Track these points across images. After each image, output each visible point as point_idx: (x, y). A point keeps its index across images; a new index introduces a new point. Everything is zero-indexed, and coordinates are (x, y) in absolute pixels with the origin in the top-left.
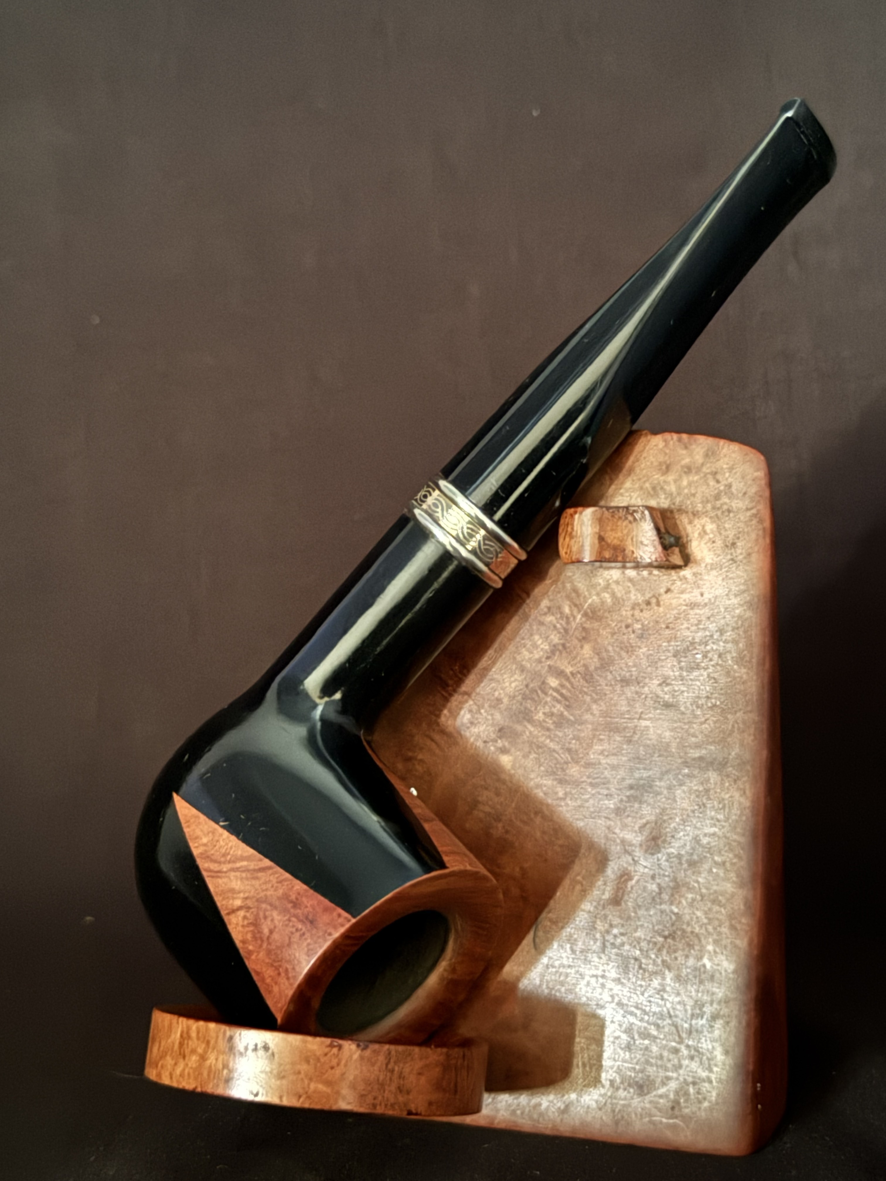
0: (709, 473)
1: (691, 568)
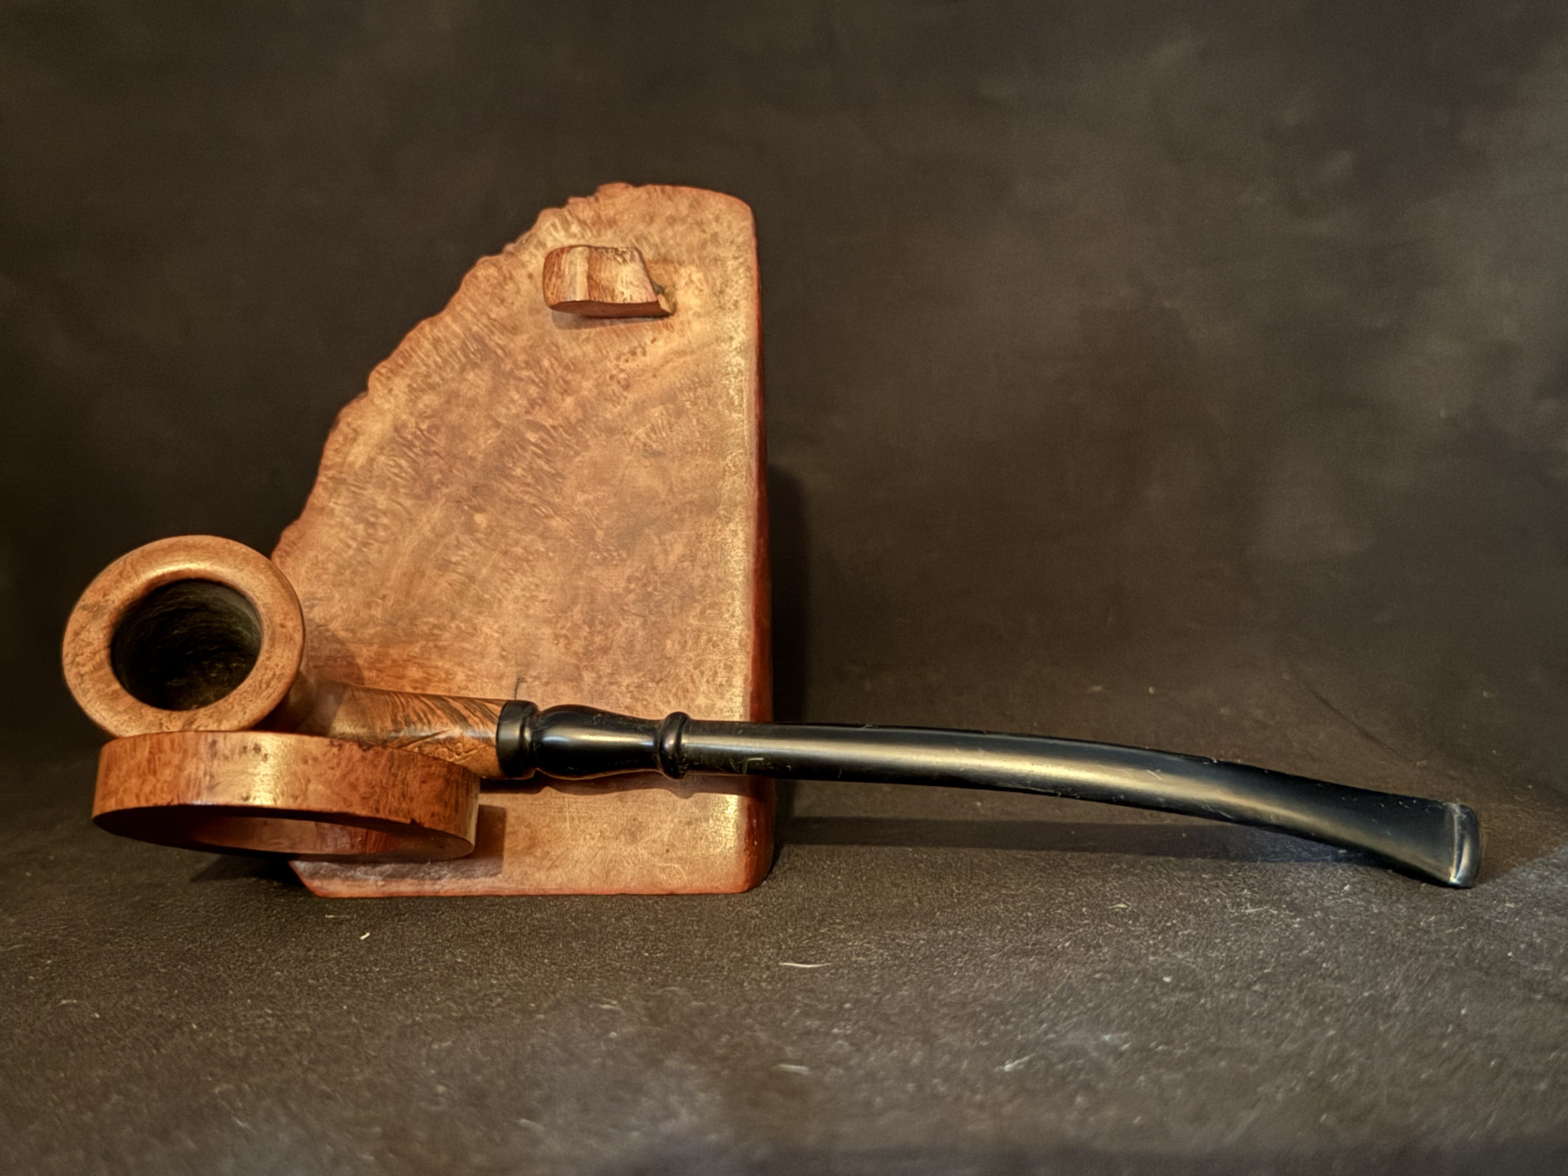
0: (694, 223)
1: (679, 316)
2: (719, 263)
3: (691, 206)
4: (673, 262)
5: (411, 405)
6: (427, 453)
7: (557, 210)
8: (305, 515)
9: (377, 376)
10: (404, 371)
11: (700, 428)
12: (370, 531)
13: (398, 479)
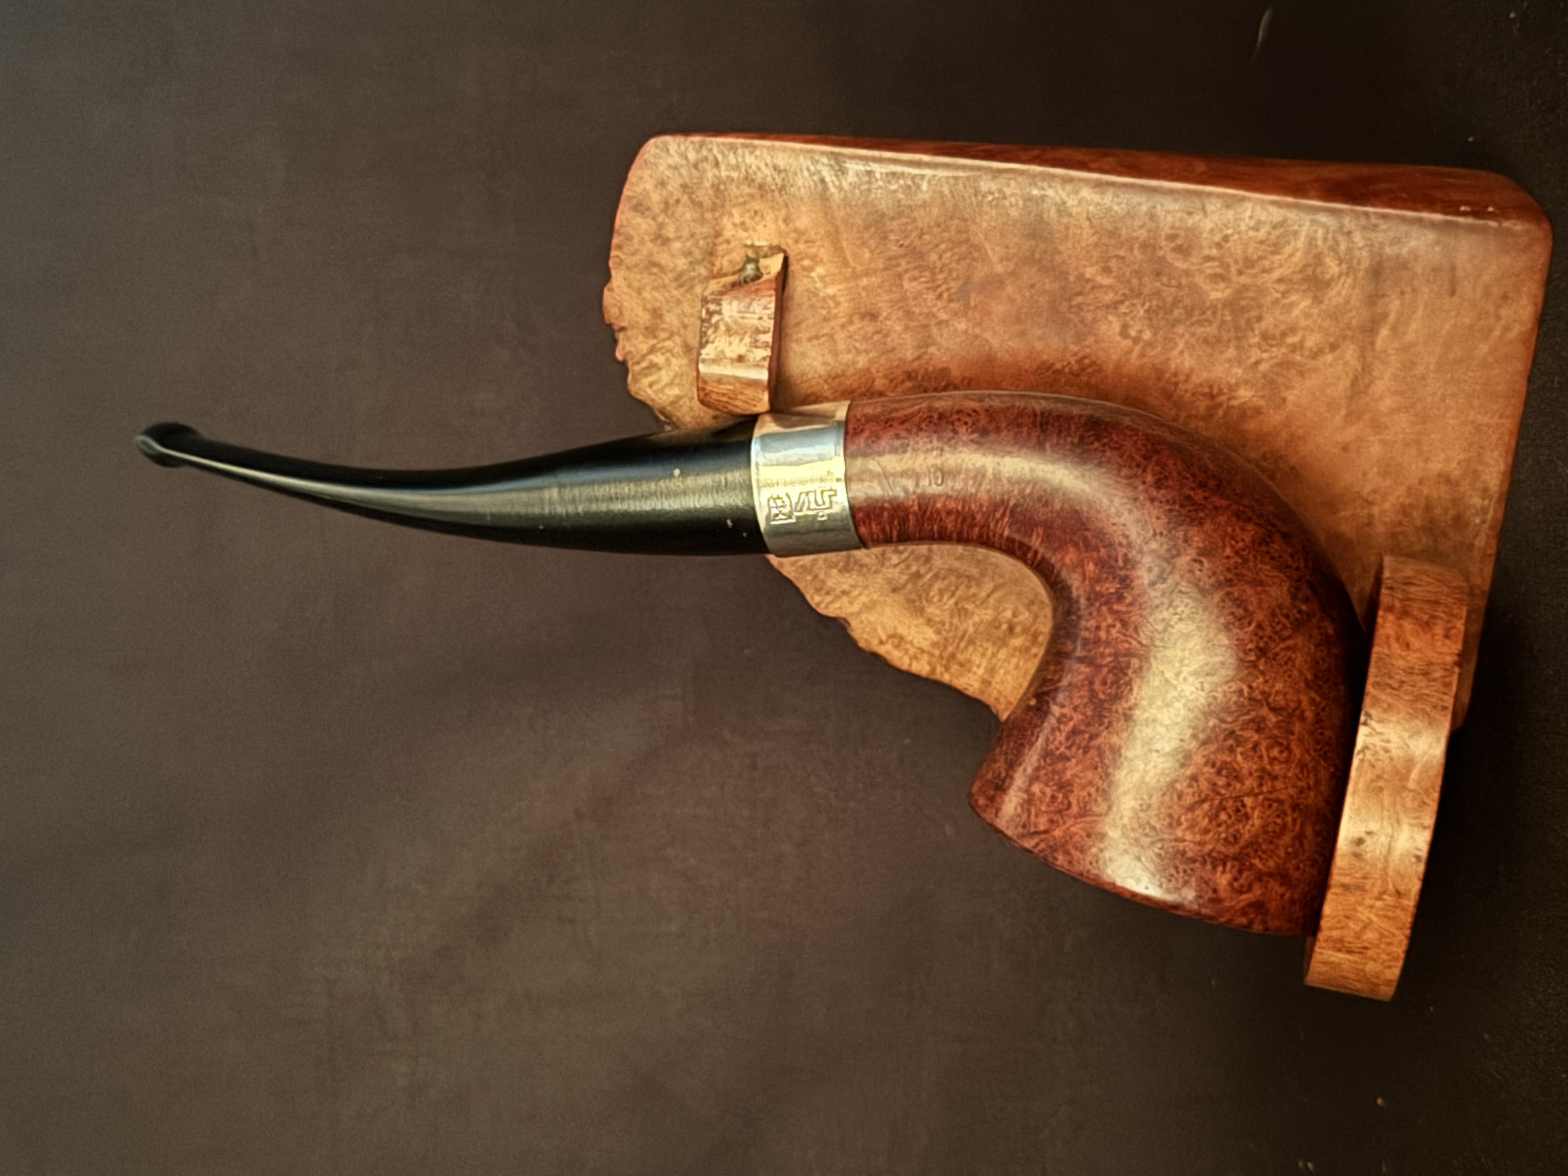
0: (666, 213)
1: (787, 244)
2: (722, 187)
3: (643, 213)
4: (715, 245)
5: (865, 570)
6: (928, 559)
7: (630, 378)
8: (989, 700)
9: (823, 606)
10: (822, 576)
12: (1018, 629)
13: (958, 593)
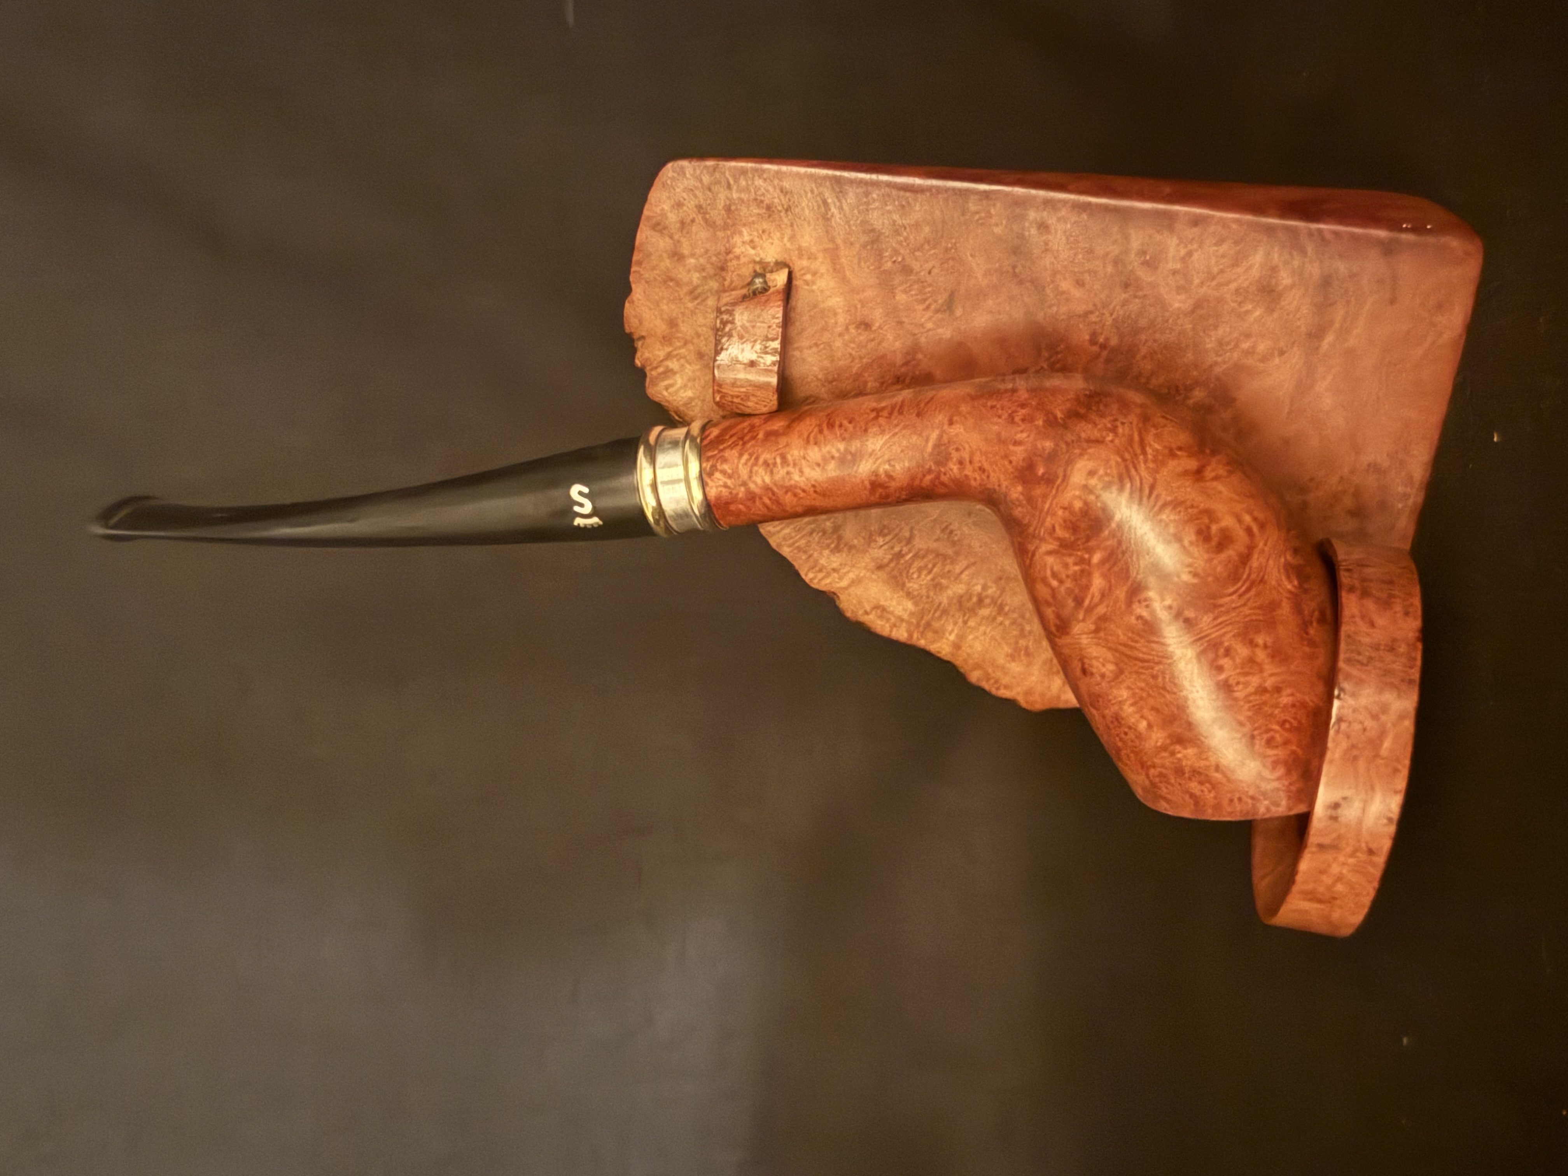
0: (682, 231)
1: (791, 260)
3: (661, 232)
4: (726, 261)
5: (854, 551)
6: (909, 541)
8: (958, 662)
11: (926, 247)
12: (987, 601)
13: (935, 570)
